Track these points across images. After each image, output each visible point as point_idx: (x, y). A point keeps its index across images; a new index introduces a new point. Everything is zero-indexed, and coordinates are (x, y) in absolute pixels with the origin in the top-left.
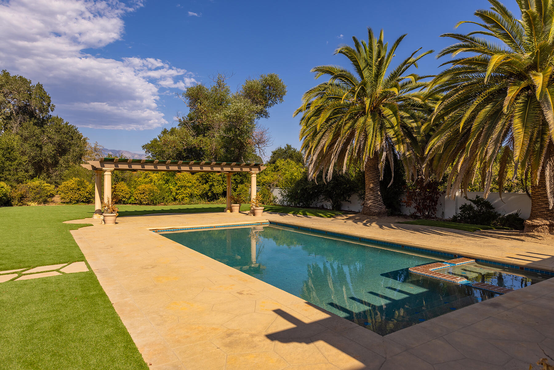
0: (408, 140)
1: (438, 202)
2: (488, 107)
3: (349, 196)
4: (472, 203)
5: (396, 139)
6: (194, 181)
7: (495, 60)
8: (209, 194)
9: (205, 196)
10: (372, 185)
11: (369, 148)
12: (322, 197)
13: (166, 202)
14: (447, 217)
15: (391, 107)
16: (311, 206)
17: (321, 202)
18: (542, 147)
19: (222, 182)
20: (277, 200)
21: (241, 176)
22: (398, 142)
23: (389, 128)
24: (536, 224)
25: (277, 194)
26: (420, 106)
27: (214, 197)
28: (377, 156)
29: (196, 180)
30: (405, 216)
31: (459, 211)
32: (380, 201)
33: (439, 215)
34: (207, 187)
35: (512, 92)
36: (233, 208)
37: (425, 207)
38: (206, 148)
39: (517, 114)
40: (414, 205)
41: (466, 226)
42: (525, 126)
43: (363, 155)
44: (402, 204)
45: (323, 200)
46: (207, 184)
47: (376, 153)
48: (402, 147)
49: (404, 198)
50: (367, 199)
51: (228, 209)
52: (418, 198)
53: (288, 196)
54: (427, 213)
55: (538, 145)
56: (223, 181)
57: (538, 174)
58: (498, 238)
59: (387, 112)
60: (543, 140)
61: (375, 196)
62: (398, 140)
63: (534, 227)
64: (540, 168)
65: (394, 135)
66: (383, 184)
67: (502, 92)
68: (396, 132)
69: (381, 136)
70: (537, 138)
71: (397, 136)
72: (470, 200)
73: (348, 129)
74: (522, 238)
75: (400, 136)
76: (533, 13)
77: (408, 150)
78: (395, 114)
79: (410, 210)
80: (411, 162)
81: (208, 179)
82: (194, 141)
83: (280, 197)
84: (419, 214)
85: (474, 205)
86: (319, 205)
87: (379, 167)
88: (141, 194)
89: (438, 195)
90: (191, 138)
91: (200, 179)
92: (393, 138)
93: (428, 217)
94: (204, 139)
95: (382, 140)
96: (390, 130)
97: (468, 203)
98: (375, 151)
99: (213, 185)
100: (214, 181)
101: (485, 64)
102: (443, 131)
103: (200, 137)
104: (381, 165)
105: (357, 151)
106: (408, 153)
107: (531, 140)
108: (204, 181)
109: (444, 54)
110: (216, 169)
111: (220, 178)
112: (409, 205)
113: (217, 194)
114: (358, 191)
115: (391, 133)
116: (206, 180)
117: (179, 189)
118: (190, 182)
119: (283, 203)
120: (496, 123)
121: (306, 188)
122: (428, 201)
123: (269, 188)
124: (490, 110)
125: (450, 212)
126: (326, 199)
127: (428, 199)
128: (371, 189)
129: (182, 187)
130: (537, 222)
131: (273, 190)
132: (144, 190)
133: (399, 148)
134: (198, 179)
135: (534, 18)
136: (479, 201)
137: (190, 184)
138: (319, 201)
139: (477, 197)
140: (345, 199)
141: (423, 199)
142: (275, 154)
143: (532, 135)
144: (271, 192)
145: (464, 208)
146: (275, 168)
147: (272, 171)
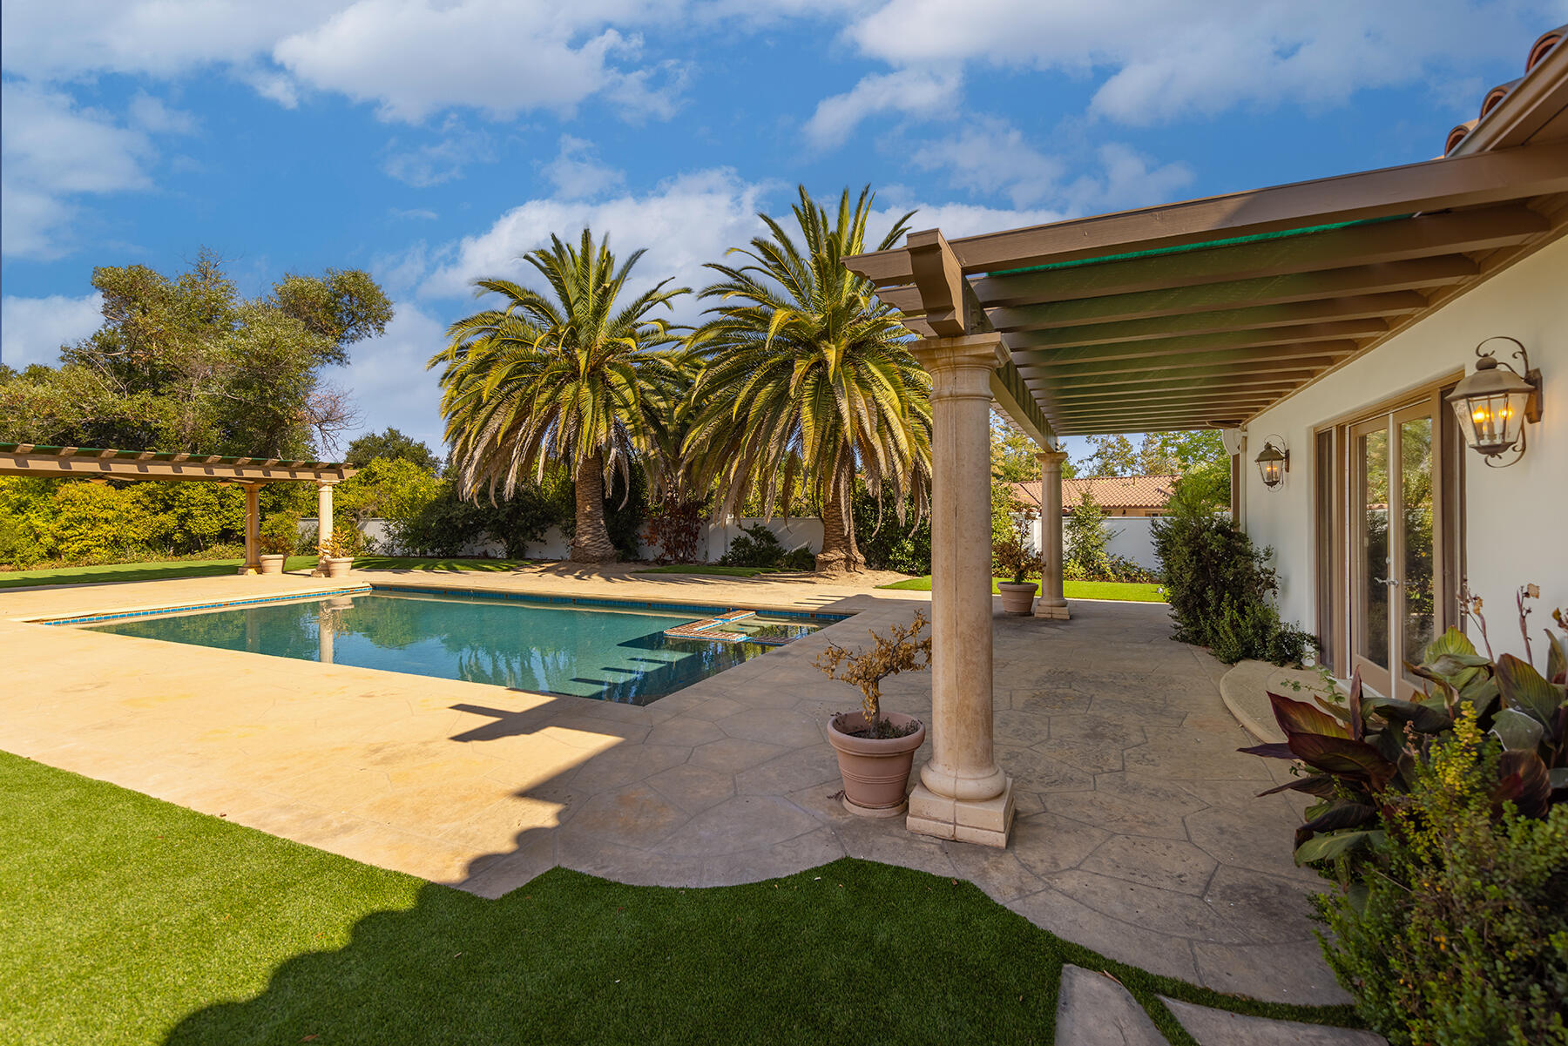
0: (653, 431)
1: (699, 536)
2: (770, 387)
3: (543, 530)
4: (749, 535)
5: (632, 426)
6: (126, 505)
7: (779, 317)
8: (175, 537)
9: (161, 542)
10: (588, 509)
11: (585, 441)
12: (484, 534)
13: (22, 562)
14: (712, 560)
15: (624, 371)
16: (460, 554)
17: (482, 544)
18: (835, 447)
19: (217, 508)
20: (377, 546)
21: (273, 493)
22: (636, 432)
23: (620, 407)
24: (829, 559)
25: (376, 532)
26: (671, 374)
27: (193, 544)
28: (600, 455)
29: (133, 503)
30: (646, 562)
31: (730, 549)
32: (603, 537)
33: (700, 558)
34: (169, 520)
35: (800, 367)
36: (265, 564)
37: (679, 545)
38: (162, 424)
39: (807, 400)
40: (661, 541)
41: (740, 570)
42: (816, 418)
43: (574, 451)
44: (639, 542)
45: (488, 541)
46: (170, 512)
47: (598, 450)
48: (643, 441)
49: (644, 531)
50: (579, 534)
51: (251, 567)
52: (667, 530)
53: (404, 535)
54: (681, 555)
55: (831, 446)
56: (222, 507)
57: (832, 486)
58: (785, 582)
59: (616, 378)
60: (836, 439)
61: (594, 528)
62: (636, 428)
63: (827, 563)
64: (834, 478)
65: (629, 419)
66: (609, 506)
67: (788, 366)
68: (632, 415)
69: (607, 421)
70: (830, 436)
71: (634, 422)
72: (746, 530)
73: (546, 404)
74: (813, 579)
75: (639, 423)
76: (824, 260)
77: (653, 448)
78: (631, 383)
79: (654, 551)
80: (657, 467)
81: (174, 500)
82: (125, 405)
83: (383, 538)
84: (668, 557)
85: (751, 539)
86: (478, 551)
87: (605, 475)
89: (699, 524)
90: (110, 397)
91: (146, 501)
92: (627, 424)
93: (684, 561)
94: (157, 403)
95: (609, 427)
96: (622, 411)
97: (743, 535)
98: (596, 447)
99: (189, 515)
100: (193, 505)
101: (765, 320)
102: (709, 417)
103: (145, 396)
104: (608, 472)
105: (563, 444)
106: (652, 453)
107: (823, 437)
109: (706, 295)
111: (211, 498)
112: (652, 542)
113: (203, 537)
114: (561, 520)
115: (624, 416)
116: (166, 504)
117: (72, 525)
118: (113, 509)
119: (393, 550)
120: (781, 411)
121: (451, 518)
122: (683, 535)
123: (354, 519)
124: (773, 391)
125: (717, 550)
126: (495, 539)
127: (683, 531)
128: (588, 516)
129: (81, 521)
130: (830, 556)
131: (364, 525)
133: (639, 443)
134: (138, 502)
135: (826, 267)
136: (757, 532)
137: (110, 514)
138: (479, 542)
139: (755, 526)
140: (534, 537)
141: (675, 531)
142: (358, 446)
143: (824, 432)
144: (360, 529)
145: (738, 543)
146: (367, 477)
147: (360, 482)
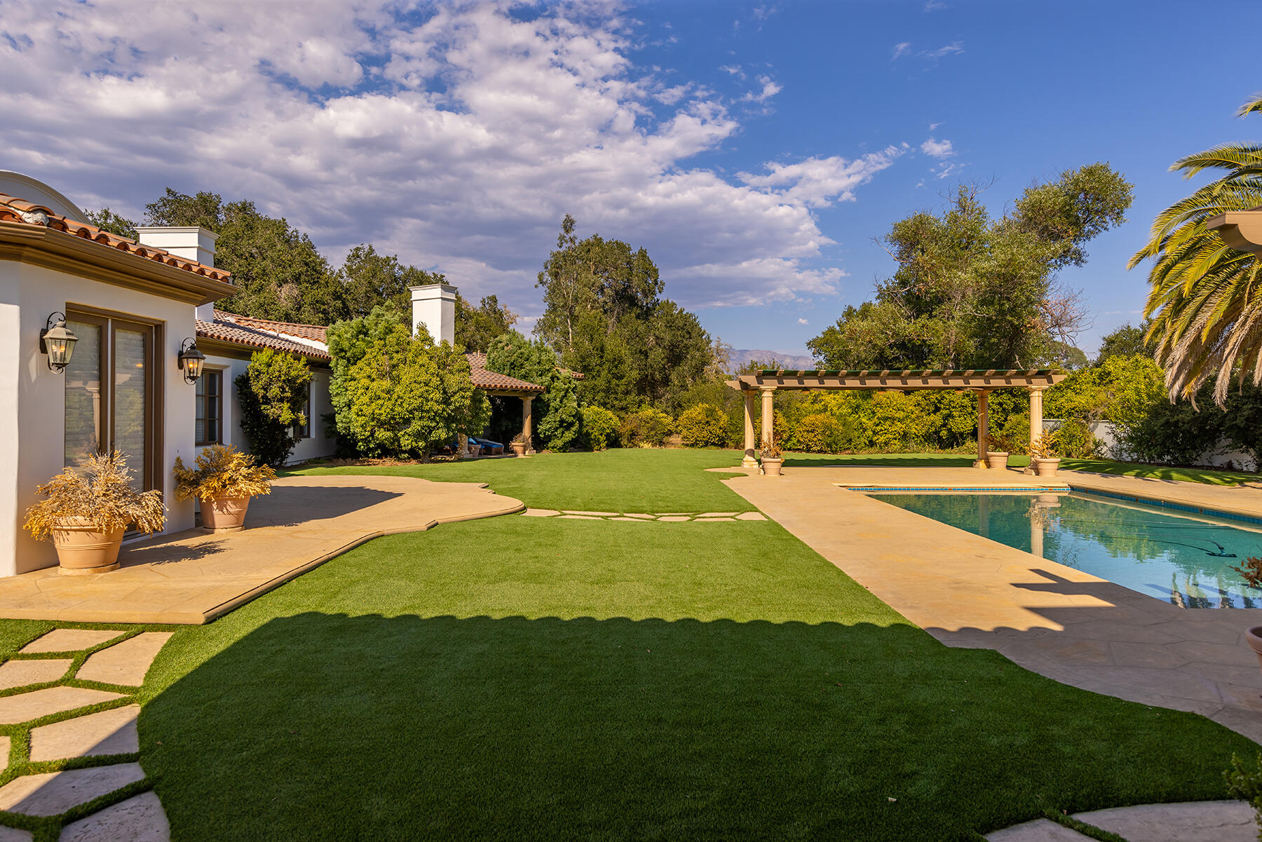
6: (911, 408)
8: (941, 434)
9: (933, 438)
12: (1225, 442)
13: (855, 448)
16: (1195, 463)
17: (1223, 454)
19: (970, 410)
20: (1105, 449)
21: (1015, 396)
25: (1103, 433)
27: (954, 440)
29: (915, 406)
34: (937, 419)
36: (992, 459)
38: (934, 340)
45: (1230, 449)
46: (938, 413)
51: (981, 461)
53: (1131, 439)
56: (974, 408)
81: (941, 403)
82: (910, 328)
83: (1110, 441)
88: (808, 431)
90: (903, 323)
91: (924, 404)
94: (931, 323)
99: (950, 416)
100: (953, 407)
103: (923, 319)
108: (932, 408)
110: (954, 383)
111: (966, 401)
113: (961, 434)
116: (936, 406)
117: (880, 422)
118: (903, 411)
119: (1121, 455)
121: (1178, 422)
123: (1084, 421)
126: (1233, 447)
129: (886, 419)
131: (1094, 428)
132: (813, 424)
134: (919, 404)
137: (901, 415)
138: (1219, 451)
142: (1112, 342)
144: (1091, 431)
146: (1101, 377)
147: (1094, 383)
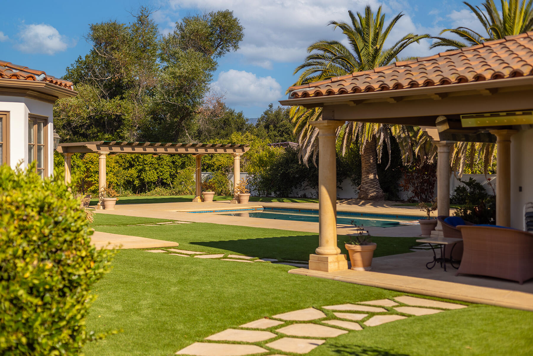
1: (435, 185)
3: (341, 181)
4: (465, 185)
10: (368, 168)
11: (367, 131)
28: (375, 139)
30: (402, 201)
31: (454, 194)
32: (377, 185)
36: (205, 196)
37: (423, 191)
40: (412, 189)
43: (361, 137)
44: (400, 189)
47: (374, 136)
49: (402, 182)
50: (363, 183)
51: (198, 198)
52: (416, 181)
54: (424, 197)
61: (372, 180)
72: (463, 182)
77: (404, 132)
79: (407, 195)
84: (416, 199)
85: (467, 187)
87: (377, 151)
89: (435, 178)
93: (425, 201)
97: (462, 185)
104: (379, 149)
105: (356, 135)
106: (403, 135)
112: (407, 189)
122: (426, 185)
127: (425, 182)
133: (395, 130)
136: (471, 183)
139: (470, 179)
141: (421, 183)
145: (459, 190)
